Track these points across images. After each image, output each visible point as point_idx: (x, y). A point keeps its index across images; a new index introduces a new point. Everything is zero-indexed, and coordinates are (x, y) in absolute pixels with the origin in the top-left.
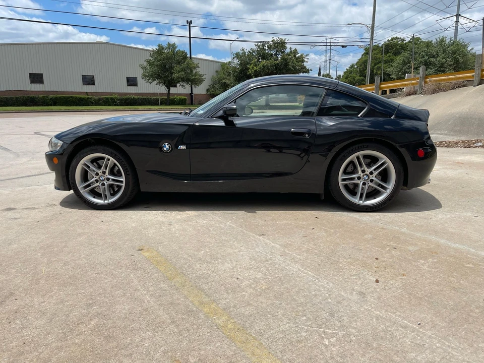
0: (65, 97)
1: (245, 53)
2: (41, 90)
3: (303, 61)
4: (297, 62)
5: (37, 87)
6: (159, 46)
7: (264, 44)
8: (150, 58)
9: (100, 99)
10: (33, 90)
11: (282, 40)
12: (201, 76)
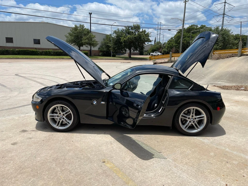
0: (24, 50)
1: (119, 31)
2: (12, 46)
3: (149, 36)
4: (145, 36)
5: (9, 45)
6: (75, 26)
7: (129, 27)
8: (71, 32)
9: (43, 52)
10: (8, 46)
11: (138, 25)
12: (96, 42)
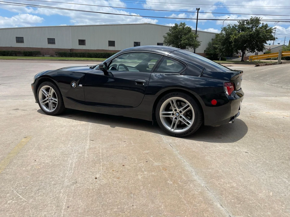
1: (230, 27)
2: (113, 50)
3: (271, 32)
4: (266, 33)
5: (111, 48)
6: (175, 24)
7: (243, 21)
8: (169, 32)
11: (257, 18)
12: (198, 42)
